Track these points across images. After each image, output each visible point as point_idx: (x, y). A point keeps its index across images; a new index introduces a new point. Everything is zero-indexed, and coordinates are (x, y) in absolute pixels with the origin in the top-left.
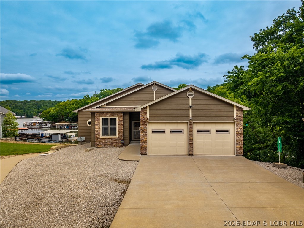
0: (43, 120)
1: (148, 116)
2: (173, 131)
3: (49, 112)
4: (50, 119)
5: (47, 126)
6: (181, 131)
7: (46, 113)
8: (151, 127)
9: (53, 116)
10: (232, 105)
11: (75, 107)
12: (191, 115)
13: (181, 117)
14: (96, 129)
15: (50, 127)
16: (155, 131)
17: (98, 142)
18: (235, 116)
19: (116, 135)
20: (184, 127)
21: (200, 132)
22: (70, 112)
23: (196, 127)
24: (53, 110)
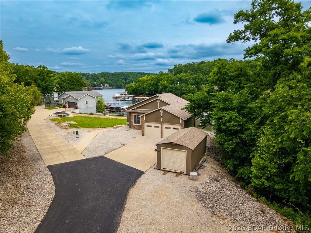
0: (127, 93)
1: (145, 119)
2: (155, 127)
3: (131, 87)
4: (132, 92)
5: (129, 99)
6: (158, 127)
7: (129, 88)
8: (147, 124)
9: (134, 90)
10: (180, 118)
11: (151, 83)
12: (162, 121)
13: (158, 121)
14: (131, 120)
15: (131, 100)
16: (148, 126)
17: (132, 126)
18: (180, 122)
19: (139, 124)
20: (159, 125)
21: (166, 128)
22: (147, 87)
23: (165, 126)
24: (134, 85)
